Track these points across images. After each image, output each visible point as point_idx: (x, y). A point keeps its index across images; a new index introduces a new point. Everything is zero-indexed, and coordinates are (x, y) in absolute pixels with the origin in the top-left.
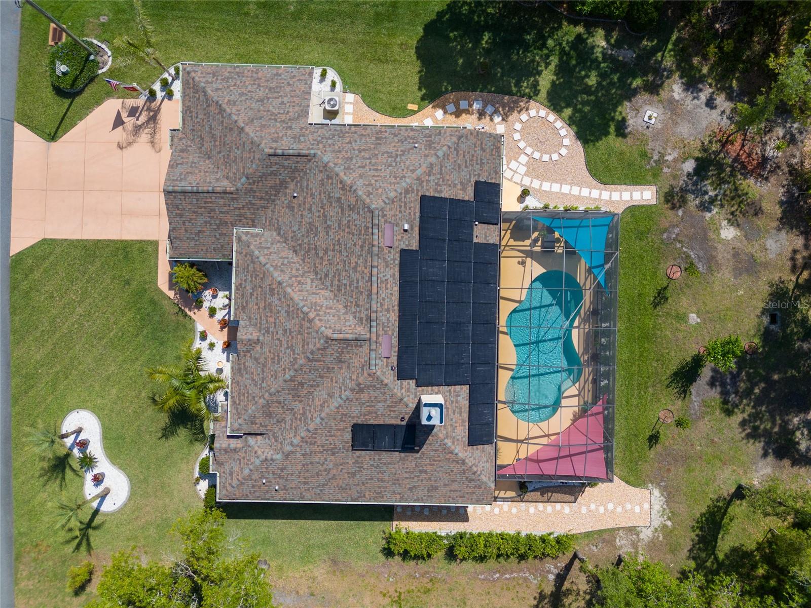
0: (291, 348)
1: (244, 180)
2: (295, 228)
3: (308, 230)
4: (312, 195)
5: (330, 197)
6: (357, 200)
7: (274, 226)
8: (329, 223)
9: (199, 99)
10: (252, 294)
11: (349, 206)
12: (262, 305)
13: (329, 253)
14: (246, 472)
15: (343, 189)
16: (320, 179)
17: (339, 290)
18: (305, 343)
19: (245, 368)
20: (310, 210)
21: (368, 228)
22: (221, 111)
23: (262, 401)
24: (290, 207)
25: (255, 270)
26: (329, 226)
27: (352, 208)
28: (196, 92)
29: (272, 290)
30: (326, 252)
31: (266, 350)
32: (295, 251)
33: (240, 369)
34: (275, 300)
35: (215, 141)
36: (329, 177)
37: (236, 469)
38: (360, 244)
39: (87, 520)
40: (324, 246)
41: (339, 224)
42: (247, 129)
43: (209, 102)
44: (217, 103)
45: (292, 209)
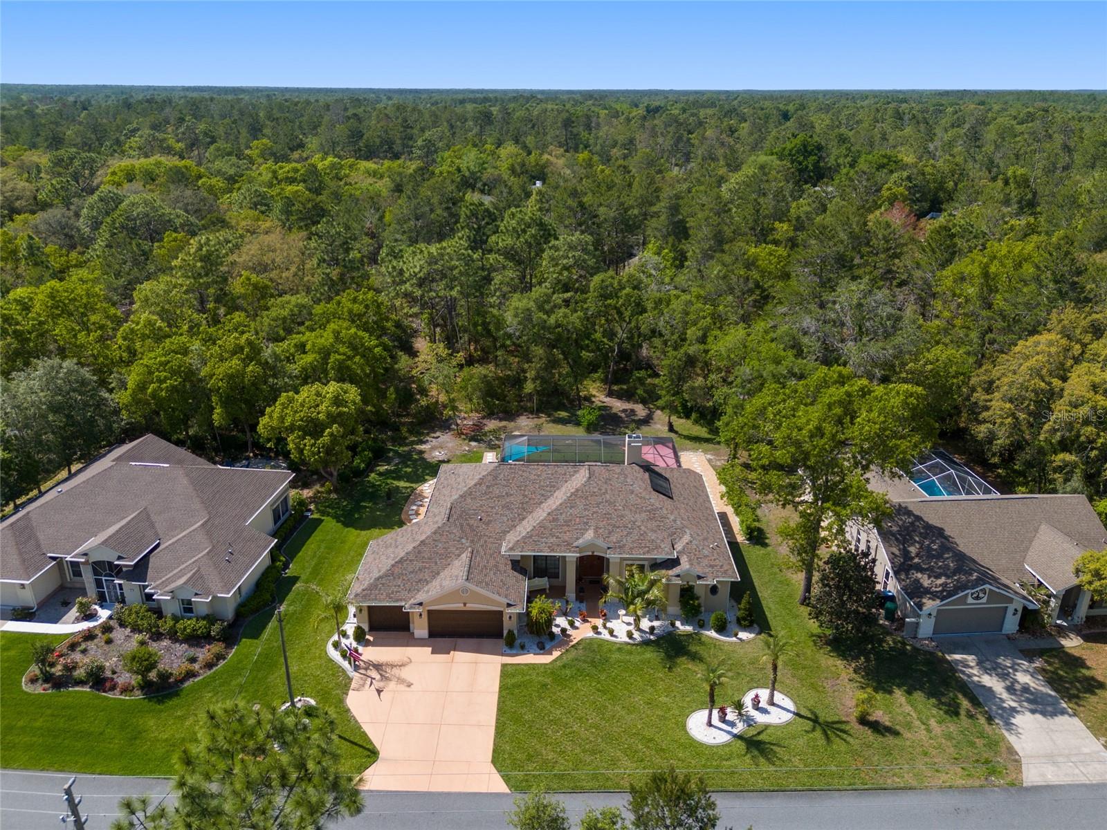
0: (598, 504)
1: (464, 541)
2: (505, 519)
3: (508, 509)
4: (481, 506)
5: (485, 493)
7: (500, 536)
8: (504, 493)
9: (383, 584)
13: (526, 493)
14: (706, 552)
15: (480, 484)
16: (470, 500)
17: (554, 486)
19: (618, 542)
20: (492, 508)
21: (510, 468)
22: (401, 561)
24: (488, 524)
25: (538, 535)
26: (506, 493)
27: (496, 478)
28: (376, 586)
29: (555, 520)
30: (525, 496)
31: (601, 525)
32: (523, 519)
33: (620, 547)
34: (562, 518)
35: (425, 568)
36: (471, 494)
37: (706, 561)
38: (521, 472)
40: (521, 497)
41: (506, 486)
42: (423, 537)
43: (390, 574)
44: (393, 566)
45: (490, 521)
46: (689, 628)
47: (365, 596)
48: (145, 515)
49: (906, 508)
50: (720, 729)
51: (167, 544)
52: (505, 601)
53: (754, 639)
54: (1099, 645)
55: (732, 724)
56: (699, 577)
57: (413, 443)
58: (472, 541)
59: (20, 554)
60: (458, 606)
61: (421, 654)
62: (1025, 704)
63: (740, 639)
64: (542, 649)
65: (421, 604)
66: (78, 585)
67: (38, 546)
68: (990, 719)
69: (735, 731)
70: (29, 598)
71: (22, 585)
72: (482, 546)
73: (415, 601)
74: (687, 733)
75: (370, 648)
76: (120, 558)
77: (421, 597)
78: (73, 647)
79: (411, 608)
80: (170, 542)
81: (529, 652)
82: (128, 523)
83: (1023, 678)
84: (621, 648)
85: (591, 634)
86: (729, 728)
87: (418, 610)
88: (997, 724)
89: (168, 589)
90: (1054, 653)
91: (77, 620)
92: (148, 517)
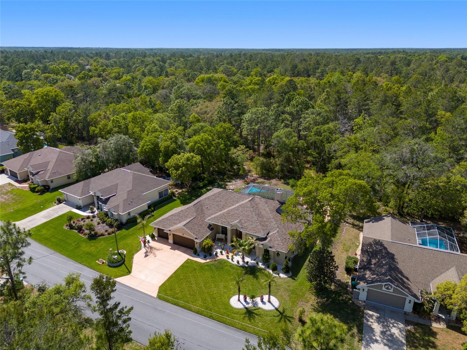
0: (247, 211)
1: (195, 213)
2: (215, 210)
3: (218, 206)
4: (210, 203)
5: (213, 199)
8: (219, 201)
10: (226, 219)
11: (219, 195)
12: (231, 217)
14: (279, 239)
15: (213, 196)
16: (207, 200)
17: (237, 202)
18: (247, 207)
19: (247, 226)
20: (213, 205)
21: (226, 192)
22: (172, 215)
23: (258, 223)
24: (208, 210)
25: (220, 217)
29: (229, 213)
30: (226, 203)
31: (244, 219)
32: (221, 211)
33: (246, 228)
34: (231, 213)
35: (178, 219)
36: (209, 198)
37: (277, 242)
38: (229, 194)
39: (279, 313)
41: (221, 198)
42: (183, 209)
43: (167, 219)
44: (169, 216)
45: (210, 209)
46: (263, 267)
49: (382, 243)
50: (242, 303)
51: (117, 195)
52: (195, 237)
53: (286, 278)
54: (454, 332)
55: (248, 303)
56: (270, 247)
57: (227, 182)
58: (198, 214)
59: (82, 190)
60: (181, 234)
61: (166, 248)
62: (385, 341)
63: (280, 277)
64: (205, 257)
65: (170, 230)
67: (89, 188)
68: (360, 340)
69: (247, 306)
70: (81, 203)
71: (79, 199)
72: (201, 217)
74: (229, 300)
75: (154, 242)
76: (102, 196)
78: (82, 219)
79: (167, 231)
81: (200, 258)
83: (395, 331)
84: (231, 266)
85: (225, 258)
86: (245, 304)
87: (169, 232)
88: (362, 343)
90: (423, 326)
91: (90, 213)
92: (117, 186)
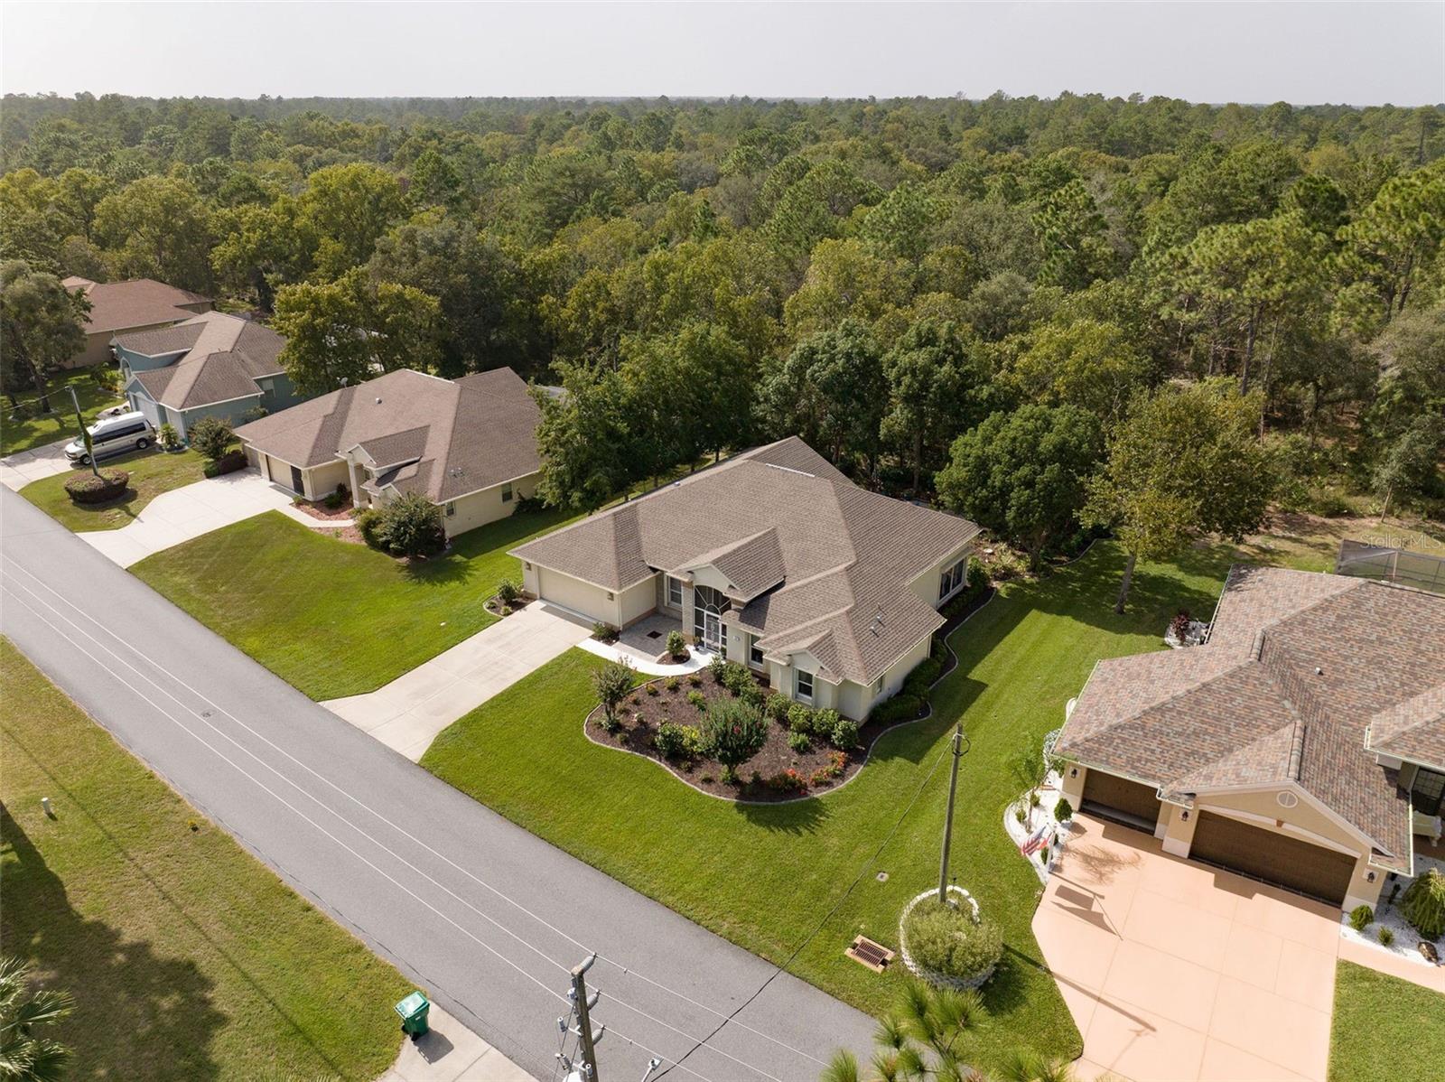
1: (1288, 704)
2: (1373, 685)
3: (1379, 668)
4: (1323, 650)
5: (1334, 628)
6: (1347, 597)
7: (1360, 716)
8: (1374, 637)
9: (1124, 740)
11: (1353, 608)
13: (1423, 647)
15: (1325, 610)
16: (1301, 634)
20: (1346, 658)
21: (1391, 593)
22: (1161, 709)
24: (1336, 683)
26: (1379, 639)
27: (1358, 605)
28: (1111, 740)
30: (1418, 651)
32: (1412, 694)
35: (1206, 733)
36: (1303, 622)
38: (1414, 606)
40: (1411, 652)
41: (1379, 625)
42: (1207, 678)
43: (1138, 725)
44: (1145, 713)
45: (1339, 682)
47: (1089, 750)
48: (771, 539)
51: (793, 585)
52: (1370, 843)
58: (1303, 709)
59: (617, 554)
60: (1267, 822)
64: (1432, 959)
65: (1189, 796)
66: (675, 614)
67: (639, 549)
70: (613, 614)
71: (611, 594)
72: (1322, 723)
73: (1183, 789)
76: (731, 589)
77: (1191, 783)
79: (1172, 797)
80: (798, 584)
82: (750, 543)
87: (1184, 805)
89: (785, 650)
92: (776, 540)
